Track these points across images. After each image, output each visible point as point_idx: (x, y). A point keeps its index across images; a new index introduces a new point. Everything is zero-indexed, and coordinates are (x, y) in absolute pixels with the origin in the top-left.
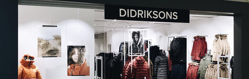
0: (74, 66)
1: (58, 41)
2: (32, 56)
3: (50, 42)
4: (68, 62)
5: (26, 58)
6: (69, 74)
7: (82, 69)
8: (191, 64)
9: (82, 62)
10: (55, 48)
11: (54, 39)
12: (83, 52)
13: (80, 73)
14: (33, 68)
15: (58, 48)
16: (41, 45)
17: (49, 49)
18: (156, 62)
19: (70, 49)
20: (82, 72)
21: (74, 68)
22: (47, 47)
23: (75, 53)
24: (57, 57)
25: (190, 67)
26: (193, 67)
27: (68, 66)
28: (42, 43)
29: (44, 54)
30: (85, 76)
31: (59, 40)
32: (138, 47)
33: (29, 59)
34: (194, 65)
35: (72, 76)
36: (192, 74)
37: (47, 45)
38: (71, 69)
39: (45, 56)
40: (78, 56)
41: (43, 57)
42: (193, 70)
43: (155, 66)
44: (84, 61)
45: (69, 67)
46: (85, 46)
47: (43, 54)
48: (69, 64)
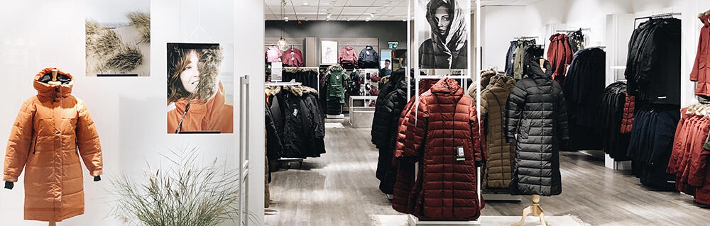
0: (188, 105)
1: (142, 29)
2: (65, 72)
3: (118, 32)
4: (169, 91)
5: (48, 77)
6: (173, 129)
7: (209, 112)
8: (690, 110)
9: (211, 93)
10: (132, 48)
11: (130, 25)
12: (213, 63)
13: (203, 124)
14: (64, 107)
15: (142, 49)
16: (95, 40)
17: (116, 52)
18: (514, 100)
19: (176, 52)
20: (211, 121)
21: (187, 111)
22: (111, 47)
23: (189, 65)
24: (136, 75)
25: (686, 121)
26: (693, 122)
27: (168, 105)
28: (95, 36)
29: (101, 68)
30: (219, 133)
31: (145, 25)
32: (447, 48)
33: (58, 80)
34: (699, 114)
35: (180, 133)
36: (689, 145)
37: (109, 42)
38: (178, 114)
39: (104, 74)
40: (197, 73)
41: (98, 76)
42: (692, 133)
43: (512, 112)
44: (216, 90)
45: (173, 106)
46: (219, 45)
47: (99, 68)
48: (171, 98)
